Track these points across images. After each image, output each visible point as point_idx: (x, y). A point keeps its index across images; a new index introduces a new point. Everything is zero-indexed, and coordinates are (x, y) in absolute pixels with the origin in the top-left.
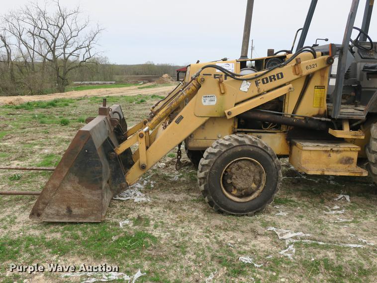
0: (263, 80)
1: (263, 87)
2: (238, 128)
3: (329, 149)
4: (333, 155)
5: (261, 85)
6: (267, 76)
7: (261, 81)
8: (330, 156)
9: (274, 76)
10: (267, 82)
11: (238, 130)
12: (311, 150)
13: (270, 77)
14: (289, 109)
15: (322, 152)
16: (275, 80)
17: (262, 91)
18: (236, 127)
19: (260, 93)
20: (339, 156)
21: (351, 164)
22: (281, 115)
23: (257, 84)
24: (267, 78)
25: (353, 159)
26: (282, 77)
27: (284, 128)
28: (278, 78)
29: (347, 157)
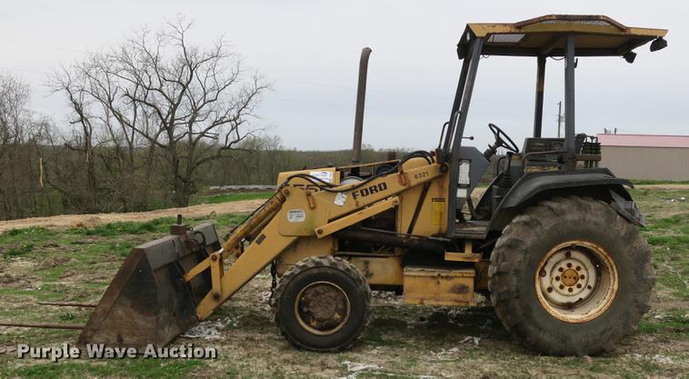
0: (362, 191)
1: (362, 200)
2: (339, 250)
3: (436, 274)
4: (443, 282)
5: (359, 197)
6: (367, 186)
7: (359, 193)
8: (438, 283)
9: (375, 187)
10: (367, 194)
11: (340, 253)
12: (415, 276)
13: (370, 188)
14: (403, 227)
15: (429, 280)
16: (377, 191)
17: (361, 205)
18: (336, 249)
19: (359, 207)
20: (450, 284)
21: (466, 293)
22: (393, 235)
23: (355, 196)
24: (366, 190)
25: (468, 287)
26: (386, 188)
27: (398, 251)
28: (381, 189)
29: (460, 285)
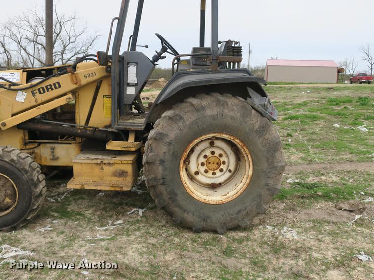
0: (39, 90)
1: (41, 98)
2: (29, 139)
3: (99, 161)
4: (106, 168)
5: (38, 95)
6: (44, 85)
7: (37, 91)
8: (102, 168)
9: (51, 86)
10: (44, 92)
11: (30, 141)
12: (81, 163)
13: (47, 87)
14: (81, 120)
15: (94, 165)
16: (52, 89)
17: (39, 101)
18: (27, 137)
19: (38, 103)
20: (111, 169)
21: (126, 177)
23: (33, 94)
24: (43, 88)
25: (127, 172)
26: (60, 86)
27: (79, 140)
28: (56, 88)
29: (120, 170)
